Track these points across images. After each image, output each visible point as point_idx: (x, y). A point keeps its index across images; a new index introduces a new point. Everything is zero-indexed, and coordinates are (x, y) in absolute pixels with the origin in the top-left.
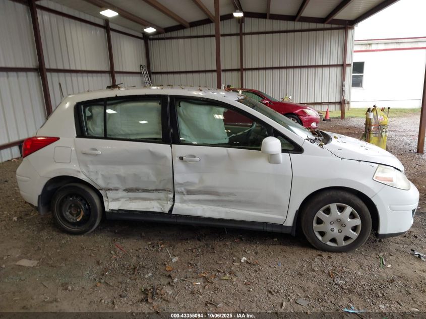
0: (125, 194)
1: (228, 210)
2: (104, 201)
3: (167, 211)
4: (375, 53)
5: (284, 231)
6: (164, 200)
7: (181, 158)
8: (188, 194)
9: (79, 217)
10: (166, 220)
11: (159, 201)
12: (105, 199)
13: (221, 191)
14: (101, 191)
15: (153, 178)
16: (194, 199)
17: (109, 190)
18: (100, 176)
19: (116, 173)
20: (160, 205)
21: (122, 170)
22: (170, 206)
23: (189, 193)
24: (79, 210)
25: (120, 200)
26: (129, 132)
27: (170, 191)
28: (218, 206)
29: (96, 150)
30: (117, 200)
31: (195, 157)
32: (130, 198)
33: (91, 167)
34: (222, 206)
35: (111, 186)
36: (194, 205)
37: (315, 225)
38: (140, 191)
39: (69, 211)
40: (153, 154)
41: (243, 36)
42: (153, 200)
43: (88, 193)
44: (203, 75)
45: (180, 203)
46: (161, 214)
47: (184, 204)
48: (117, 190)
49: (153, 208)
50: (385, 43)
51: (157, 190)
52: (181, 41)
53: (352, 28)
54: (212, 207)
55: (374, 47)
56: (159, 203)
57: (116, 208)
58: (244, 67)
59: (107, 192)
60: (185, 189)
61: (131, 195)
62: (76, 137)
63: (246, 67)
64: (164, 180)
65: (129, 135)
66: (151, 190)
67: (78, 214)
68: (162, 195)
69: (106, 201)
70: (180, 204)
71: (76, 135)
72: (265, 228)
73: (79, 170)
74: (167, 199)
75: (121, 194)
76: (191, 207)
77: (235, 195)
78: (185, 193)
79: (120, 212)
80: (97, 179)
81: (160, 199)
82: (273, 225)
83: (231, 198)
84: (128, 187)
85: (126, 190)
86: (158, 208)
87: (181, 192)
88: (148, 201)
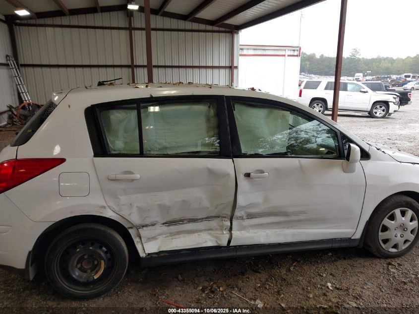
0: (165, 229)
1: (295, 231)
2: (135, 243)
3: (225, 243)
4: (247, 57)
5: (352, 245)
6: (217, 229)
7: (248, 175)
8: (248, 218)
9: (97, 272)
10: (224, 255)
11: (210, 232)
12: (136, 240)
13: (291, 210)
14: (130, 231)
15: (206, 203)
16: (256, 223)
17: (143, 226)
18: (135, 209)
19: (159, 203)
20: (213, 236)
21: (166, 198)
22: (228, 236)
23: (250, 216)
24: (96, 262)
25: (157, 239)
26: (168, 145)
27: (225, 217)
28: (284, 228)
29: (131, 173)
30: (154, 238)
31: (262, 172)
32: (171, 233)
33: (123, 199)
34: (288, 228)
35: (147, 222)
36: (255, 231)
37: (380, 233)
38: (185, 222)
39: (79, 266)
40: (211, 172)
41: (133, 31)
42: (200, 231)
43: (112, 235)
44: (87, 70)
45: (238, 230)
46: (218, 248)
47: (243, 232)
48: (153, 225)
49: (206, 242)
50: (254, 49)
51: (208, 218)
52: (49, 30)
53: (237, 33)
54: (277, 230)
55: (245, 52)
56: (210, 234)
57: (155, 250)
58: (135, 64)
59: (140, 230)
60: (246, 212)
61: (173, 228)
62: (94, 157)
63: (137, 64)
64: (222, 204)
65: (166, 148)
66: (200, 219)
67: (95, 268)
68: (214, 223)
69: (138, 242)
70: (238, 232)
71: (93, 154)
72: (334, 245)
73: (104, 204)
74: (222, 228)
75: (159, 229)
76: (253, 235)
77: (307, 213)
78: (245, 217)
79: (162, 255)
80: (130, 215)
81: (211, 229)
82: (342, 240)
83: (302, 217)
84: (169, 219)
85: (166, 223)
86: (212, 241)
87: (240, 217)
88: (196, 234)
